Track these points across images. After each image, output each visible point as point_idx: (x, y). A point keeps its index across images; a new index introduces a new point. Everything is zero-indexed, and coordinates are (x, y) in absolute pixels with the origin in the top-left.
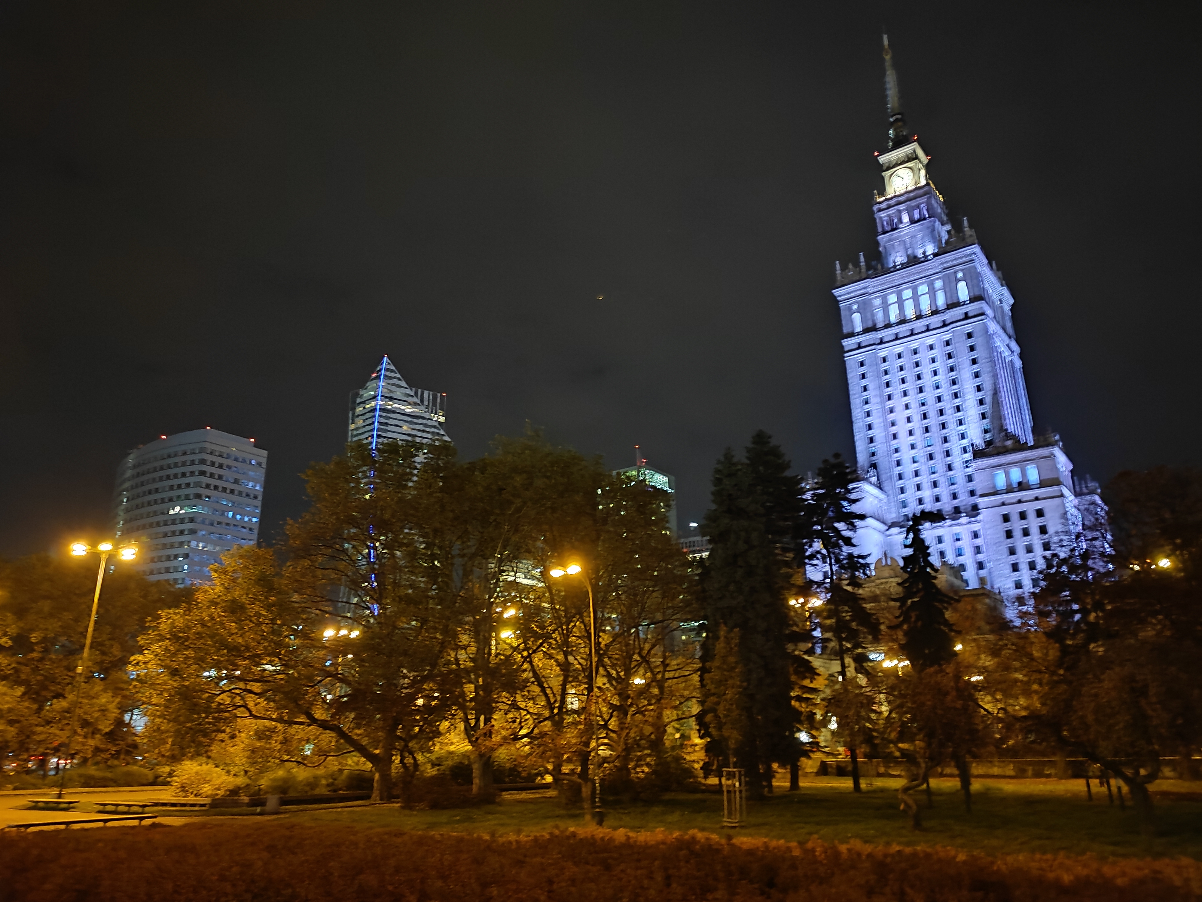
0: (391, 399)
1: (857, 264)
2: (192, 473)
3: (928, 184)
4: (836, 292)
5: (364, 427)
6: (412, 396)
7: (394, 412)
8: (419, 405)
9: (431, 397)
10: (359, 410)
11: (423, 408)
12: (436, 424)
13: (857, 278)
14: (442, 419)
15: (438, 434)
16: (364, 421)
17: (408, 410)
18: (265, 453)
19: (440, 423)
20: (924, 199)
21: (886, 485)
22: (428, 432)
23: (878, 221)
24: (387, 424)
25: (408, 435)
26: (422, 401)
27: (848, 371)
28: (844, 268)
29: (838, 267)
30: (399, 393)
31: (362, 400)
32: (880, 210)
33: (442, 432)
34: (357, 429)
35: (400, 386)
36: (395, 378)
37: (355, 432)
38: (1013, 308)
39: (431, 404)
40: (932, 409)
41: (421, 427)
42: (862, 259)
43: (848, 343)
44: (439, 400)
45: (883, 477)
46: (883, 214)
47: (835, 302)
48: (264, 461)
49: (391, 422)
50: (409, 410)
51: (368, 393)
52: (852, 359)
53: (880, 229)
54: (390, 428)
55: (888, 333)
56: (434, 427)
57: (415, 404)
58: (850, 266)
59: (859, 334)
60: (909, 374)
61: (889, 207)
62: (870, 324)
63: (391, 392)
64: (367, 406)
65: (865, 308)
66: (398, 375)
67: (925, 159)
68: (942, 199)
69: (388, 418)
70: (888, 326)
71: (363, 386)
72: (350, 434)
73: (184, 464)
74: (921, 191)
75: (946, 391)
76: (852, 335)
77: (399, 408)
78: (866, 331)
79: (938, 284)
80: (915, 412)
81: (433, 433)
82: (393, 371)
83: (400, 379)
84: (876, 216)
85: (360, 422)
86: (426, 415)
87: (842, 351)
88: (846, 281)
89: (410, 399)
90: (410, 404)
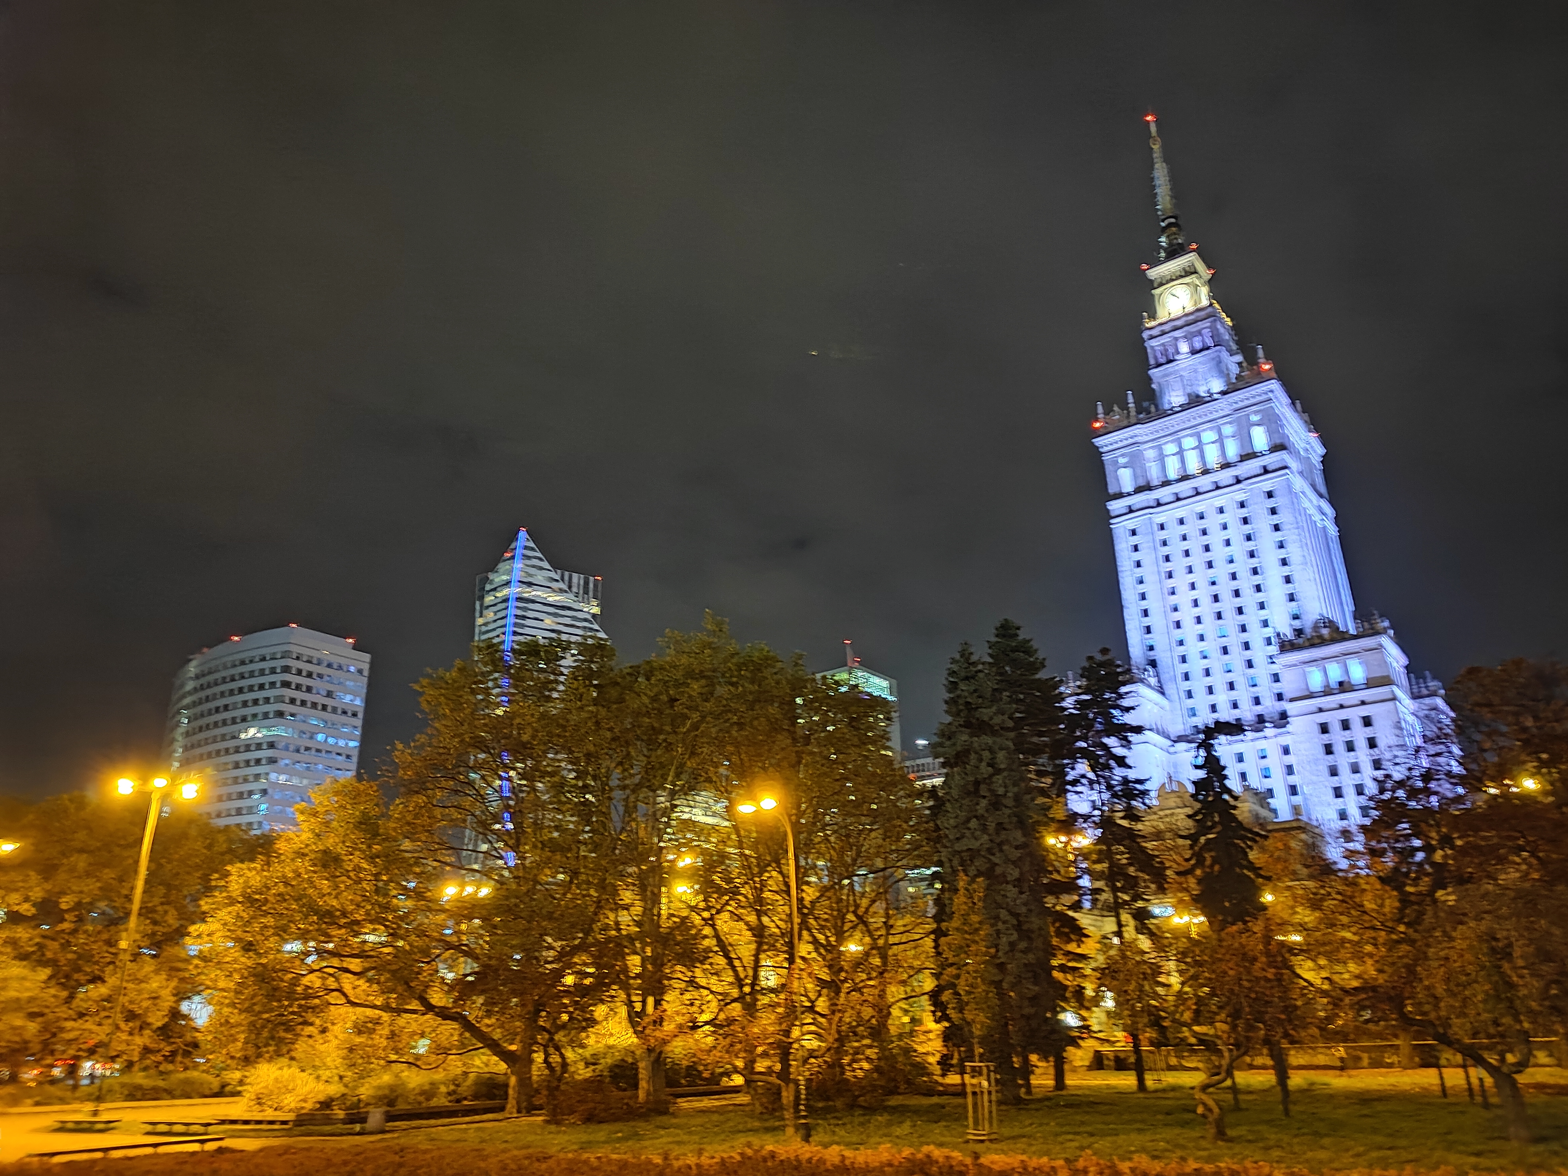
0: (530, 584)
1: (1124, 406)
2: (273, 684)
3: (1211, 305)
4: (1098, 441)
5: (495, 621)
6: (557, 581)
7: (533, 602)
8: (566, 592)
9: (582, 582)
10: (489, 599)
11: (571, 596)
12: (589, 617)
13: (1125, 423)
14: (596, 610)
15: (591, 629)
16: (495, 613)
17: (550, 599)
18: (367, 657)
19: (594, 616)
20: (1207, 323)
21: (1169, 688)
22: (578, 627)
23: (1149, 350)
24: (524, 617)
25: (553, 631)
26: (570, 587)
27: (1117, 542)
28: (1108, 411)
29: (1100, 409)
30: (540, 577)
31: (493, 587)
32: (1152, 337)
33: (596, 627)
34: (485, 624)
35: (541, 568)
36: (536, 558)
37: (484, 629)
38: (1325, 460)
39: (581, 592)
40: (1225, 588)
41: (568, 621)
42: (1131, 399)
43: (1115, 506)
44: (591, 585)
45: (1164, 677)
46: (1154, 343)
47: (1097, 454)
48: (366, 667)
49: (530, 614)
50: (553, 598)
51: (498, 578)
52: (1121, 527)
53: (1152, 361)
54: (528, 622)
55: (1164, 494)
56: (586, 620)
57: (562, 591)
58: (1116, 408)
59: (1129, 494)
60: (1195, 544)
61: (1163, 333)
62: (1141, 482)
63: (531, 575)
64: (498, 595)
65: (1135, 462)
66: (539, 555)
67: (1206, 273)
68: (1230, 324)
69: (525, 609)
70: (1166, 483)
71: (493, 568)
72: (477, 631)
73: (262, 673)
74: (1202, 314)
75: (1243, 566)
76: (1120, 495)
77: (539, 596)
78: (1139, 490)
79: (1228, 430)
80: (1203, 593)
81: (585, 628)
82: (532, 549)
83: (541, 559)
84: (1146, 344)
85: (490, 615)
86: (575, 606)
87: (1108, 516)
88: (1111, 429)
89: (555, 585)
90: (554, 591)
